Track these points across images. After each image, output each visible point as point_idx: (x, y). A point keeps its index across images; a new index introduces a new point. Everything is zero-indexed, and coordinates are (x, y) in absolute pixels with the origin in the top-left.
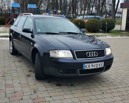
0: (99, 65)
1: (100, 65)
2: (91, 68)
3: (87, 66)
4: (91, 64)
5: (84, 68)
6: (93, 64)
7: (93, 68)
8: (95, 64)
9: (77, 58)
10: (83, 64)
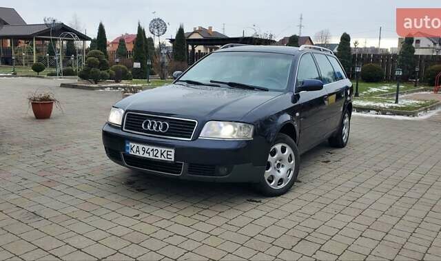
0: (162, 154)
1: (165, 154)
2: (141, 154)
3: (135, 149)
4: (141, 146)
5: (127, 151)
6: (146, 147)
7: (146, 155)
8: (151, 148)
9: (125, 128)
10: (127, 141)
